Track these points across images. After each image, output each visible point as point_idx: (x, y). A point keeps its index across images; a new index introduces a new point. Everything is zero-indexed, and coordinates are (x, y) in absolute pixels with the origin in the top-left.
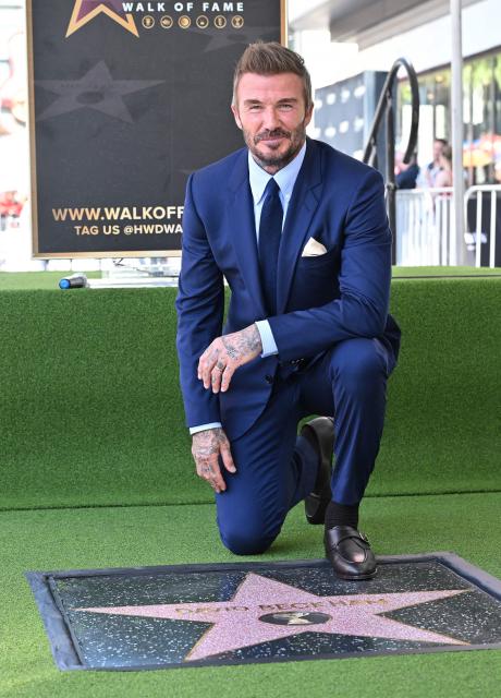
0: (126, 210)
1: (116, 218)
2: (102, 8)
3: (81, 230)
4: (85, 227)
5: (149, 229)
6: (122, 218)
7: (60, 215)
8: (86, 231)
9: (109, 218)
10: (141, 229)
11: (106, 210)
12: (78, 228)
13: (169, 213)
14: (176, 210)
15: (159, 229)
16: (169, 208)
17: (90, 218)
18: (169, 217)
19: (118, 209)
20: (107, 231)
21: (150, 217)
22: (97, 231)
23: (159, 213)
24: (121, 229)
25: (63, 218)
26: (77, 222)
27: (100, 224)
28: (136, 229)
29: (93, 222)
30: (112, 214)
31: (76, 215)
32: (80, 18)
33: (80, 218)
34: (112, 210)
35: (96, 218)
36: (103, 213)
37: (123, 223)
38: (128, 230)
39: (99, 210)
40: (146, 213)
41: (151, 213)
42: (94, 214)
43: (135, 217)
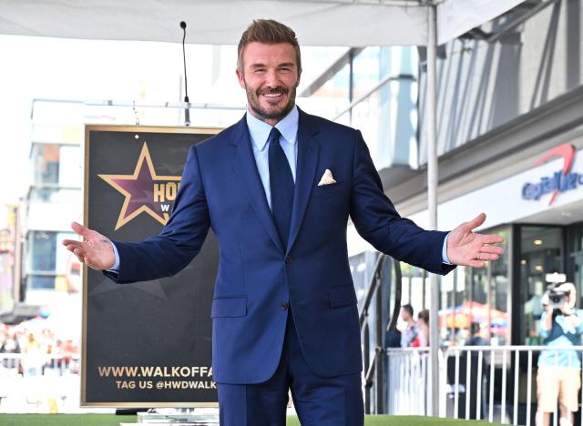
0: (158, 368)
1: (150, 375)
2: (144, 208)
3: (121, 385)
4: (125, 382)
5: (176, 385)
6: (155, 375)
7: (105, 372)
8: (125, 385)
9: (144, 375)
10: (170, 385)
11: (142, 368)
12: (119, 382)
13: (194, 372)
14: (199, 370)
15: (185, 385)
16: (193, 368)
17: (129, 375)
18: (193, 375)
19: (152, 368)
20: (143, 385)
21: (178, 375)
22: (134, 386)
23: (185, 372)
24: (154, 384)
25: (107, 375)
26: (118, 378)
27: (137, 379)
28: (166, 385)
29: (131, 378)
30: (147, 372)
31: (118, 372)
32: (126, 216)
33: (121, 375)
34: (147, 368)
35: (134, 374)
36: (139, 371)
37: (155, 380)
38: (160, 385)
39: (136, 368)
40: (174, 371)
41: (179, 371)
42: (132, 372)
43: (166, 375)
